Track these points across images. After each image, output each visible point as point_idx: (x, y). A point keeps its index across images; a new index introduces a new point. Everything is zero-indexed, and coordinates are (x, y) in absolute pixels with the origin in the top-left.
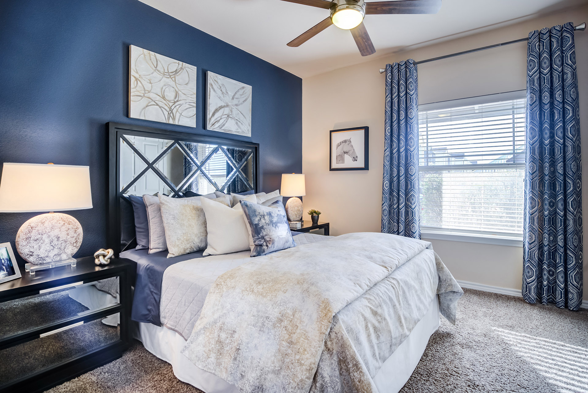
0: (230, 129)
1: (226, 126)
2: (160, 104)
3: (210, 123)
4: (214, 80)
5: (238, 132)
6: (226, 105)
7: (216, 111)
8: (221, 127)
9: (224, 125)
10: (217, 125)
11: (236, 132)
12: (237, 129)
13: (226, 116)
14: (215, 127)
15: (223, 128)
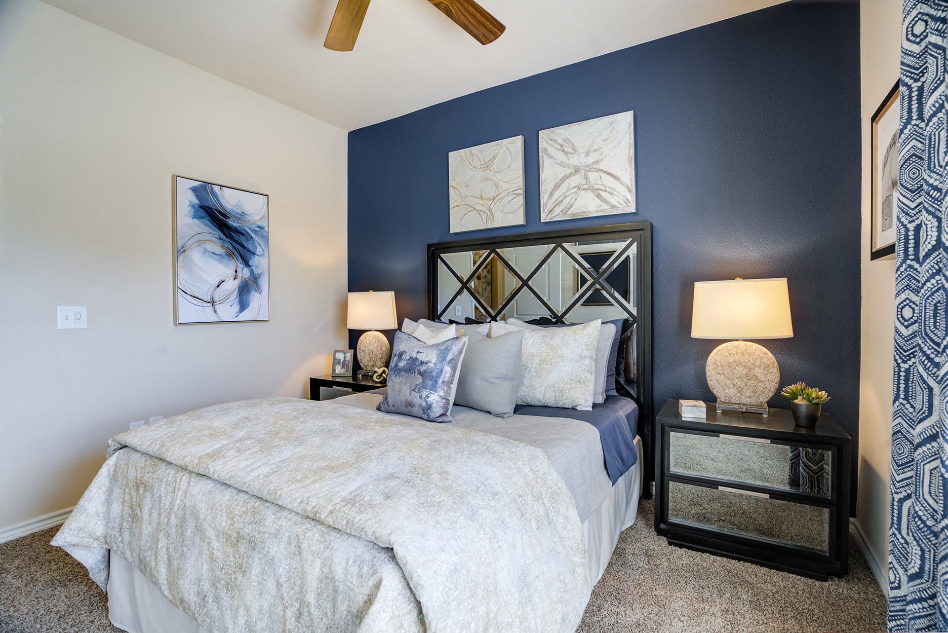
0: (584, 210)
1: (574, 206)
2: (478, 207)
3: (546, 211)
4: (548, 141)
5: (602, 211)
6: (573, 171)
7: (557, 187)
8: (567, 212)
9: (571, 206)
10: (558, 210)
11: (597, 211)
12: (601, 206)
13: (576, 189)
14: (554, 215)
15: (569, 212)
